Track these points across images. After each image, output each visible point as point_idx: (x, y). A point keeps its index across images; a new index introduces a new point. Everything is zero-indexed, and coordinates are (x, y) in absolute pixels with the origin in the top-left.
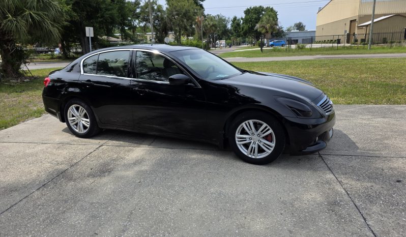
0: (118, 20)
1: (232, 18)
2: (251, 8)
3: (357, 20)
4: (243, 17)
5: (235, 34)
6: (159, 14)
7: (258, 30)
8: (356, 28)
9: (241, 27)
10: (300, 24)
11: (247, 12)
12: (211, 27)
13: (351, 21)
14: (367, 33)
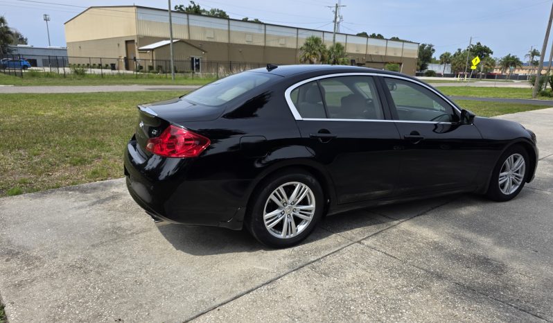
3: (136, 41)
8: (137, 51)
13: (127, 42)
14: (154, 59)
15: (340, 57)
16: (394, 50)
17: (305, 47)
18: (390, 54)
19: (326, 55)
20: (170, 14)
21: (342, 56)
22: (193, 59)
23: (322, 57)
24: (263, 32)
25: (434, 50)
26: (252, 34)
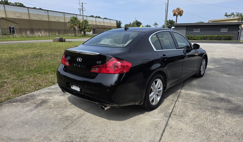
15: (87, 26)
16: (107, 23)
17: (71, 21)
18: (106, 25)
19: (81, 25)
21: (88, 25)
22: (10, 27)
23: (79, 26)
24: (47, 14)
25: (121, 23)
26: (42, 15)
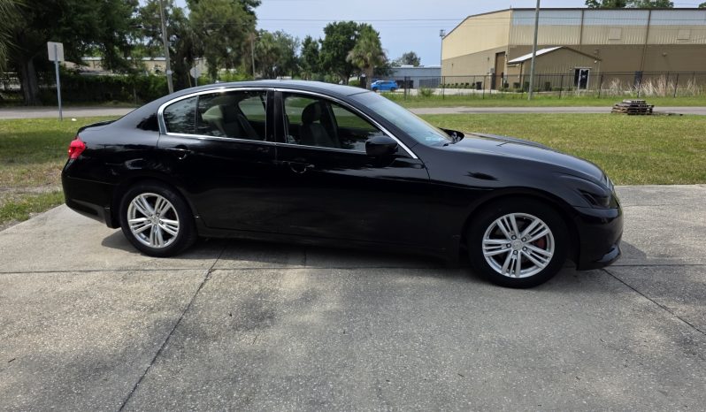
0: (101, 31)
1: (303, 39)
2: (335, 23)
3: (506, 53)
4: (323, 39)
5: (309, 67)
6: (178, 23)
7: (353, 62)
8: (506, 66)
9: (320, 54)
10: (412, 55)
11: (330, 30)
12: (269, 52)
13: (497, 54)
14: (523, 73)
20: (538, 14)
22: (577, 71)
26: (691, 29)
